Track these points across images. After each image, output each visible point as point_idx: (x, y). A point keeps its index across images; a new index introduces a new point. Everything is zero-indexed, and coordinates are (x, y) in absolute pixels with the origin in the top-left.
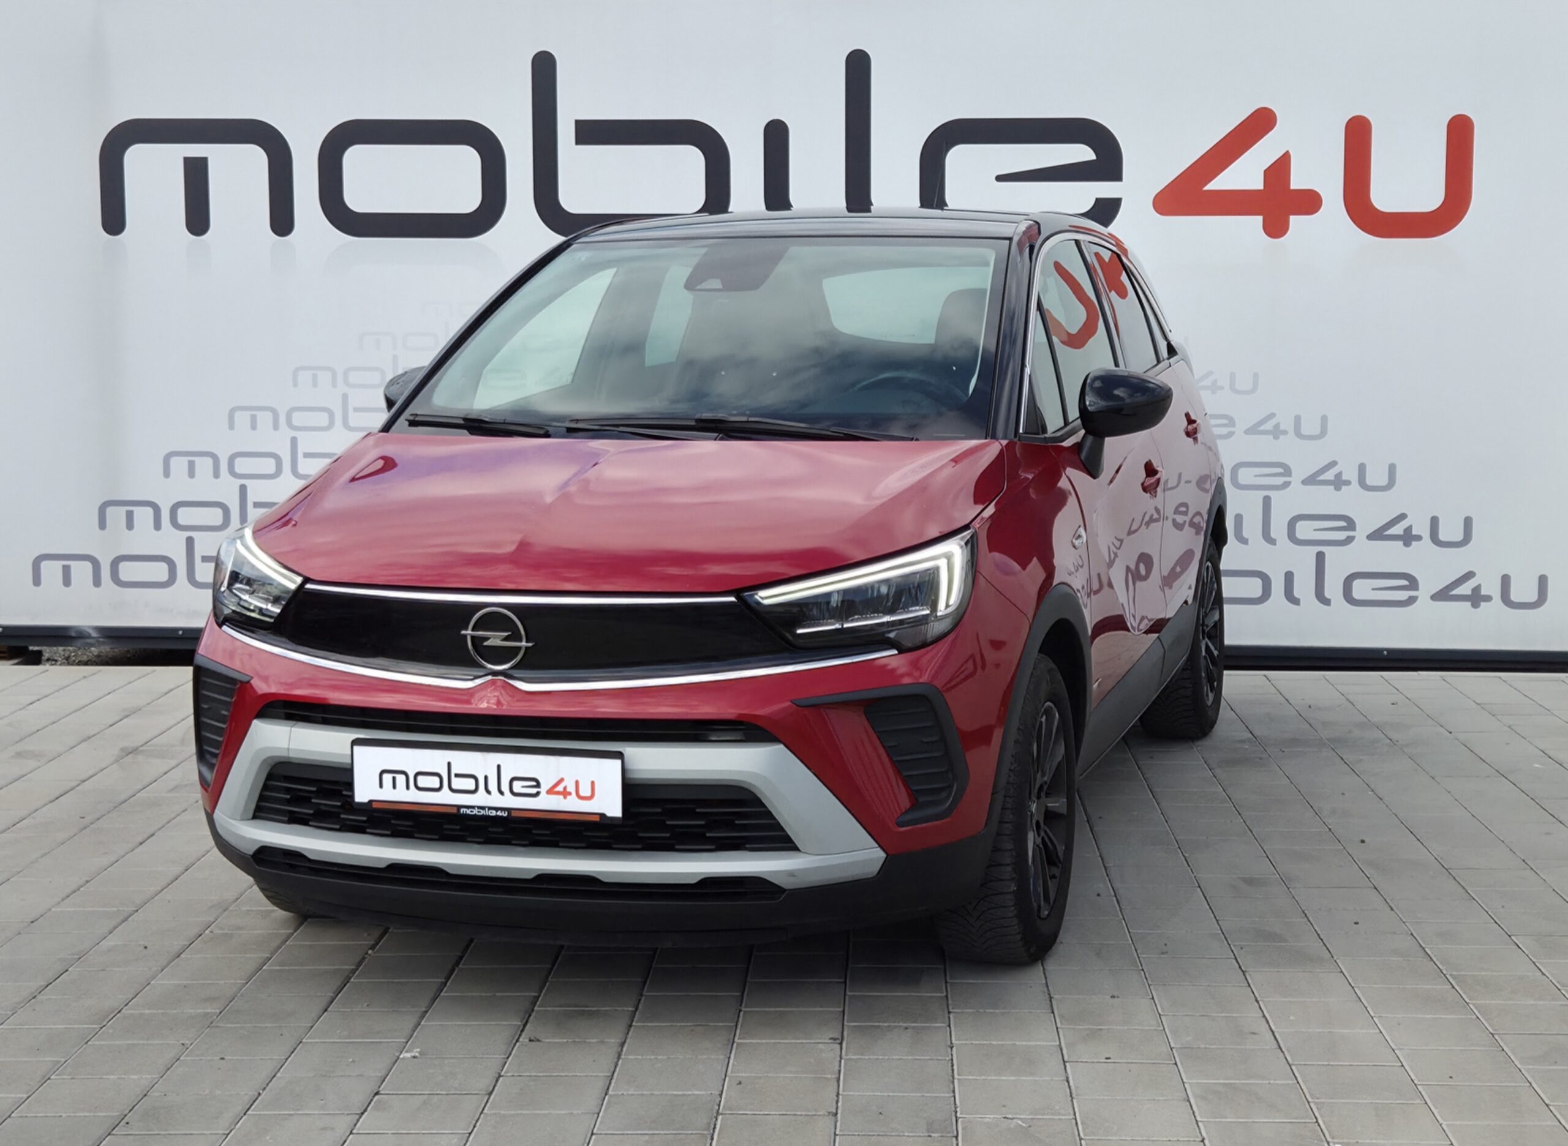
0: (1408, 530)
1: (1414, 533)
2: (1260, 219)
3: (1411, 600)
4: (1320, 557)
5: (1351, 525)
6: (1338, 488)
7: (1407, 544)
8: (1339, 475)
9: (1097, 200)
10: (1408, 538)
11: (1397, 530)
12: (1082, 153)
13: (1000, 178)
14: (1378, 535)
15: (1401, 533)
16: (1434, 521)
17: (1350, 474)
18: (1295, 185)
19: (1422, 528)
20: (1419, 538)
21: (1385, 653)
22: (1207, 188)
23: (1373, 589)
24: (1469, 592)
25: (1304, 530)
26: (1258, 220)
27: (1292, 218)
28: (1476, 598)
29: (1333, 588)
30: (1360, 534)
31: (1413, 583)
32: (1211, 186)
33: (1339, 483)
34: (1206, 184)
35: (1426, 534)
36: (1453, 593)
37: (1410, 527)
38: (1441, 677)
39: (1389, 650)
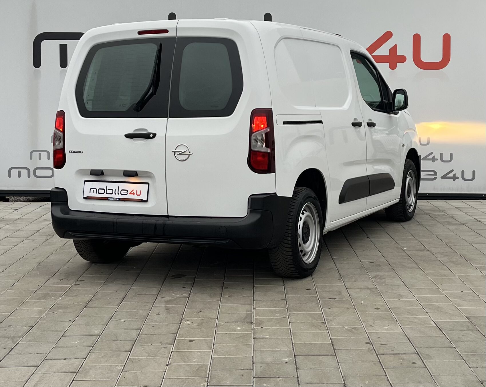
2: (388, 64)
3: (435, 178)
7: (433, 161)
11: (431, 157)
14: (425, 159)
16: (441, 155)
18: (399, 53)
20: (437, 159)
23: (424, 175)
24: (452, 176)
27: (398, 64)
28: (454, 178)
31: (436, 174)
32: (374, 54)
36: (447, 176)
37: (434, 156)
38: (444, 201)
39: (429, 194)
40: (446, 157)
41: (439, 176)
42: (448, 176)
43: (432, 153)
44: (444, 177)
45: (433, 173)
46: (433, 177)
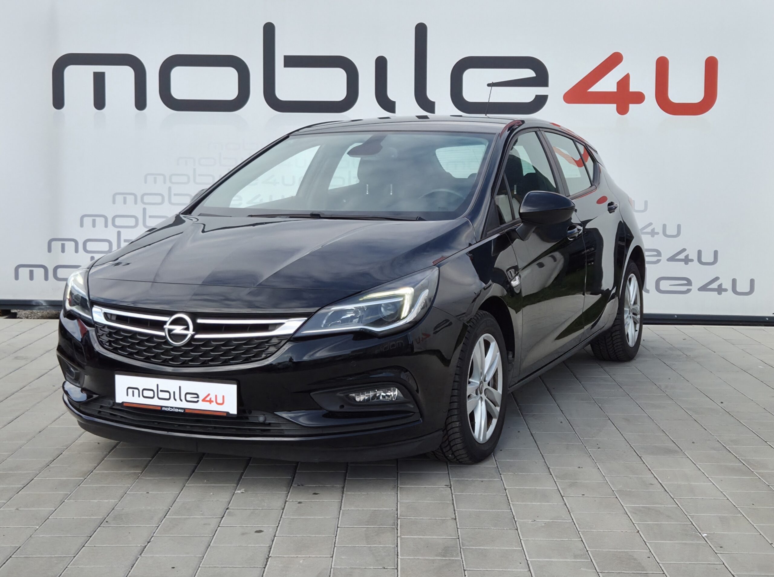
1: (690, 258)
3: (689, 291)
5: (659, 254)
6: (653, 236)
7: (686, 263)
8: (653, 230)
9: (536, 96)
10: (687, 260)
11: (682, 256)
13: (489, 85)
14: (672, 259)
15: (684, 258)
16: (700, 252)
17: (659, 229)
18: (632, 89)
19: (693, 256)
20: (692, 260)
21: (676, 316)
23: (670, 285)
24: (716, 287)
26: (614, 106)
27: (631, 106)
28: (720, 290)
30: (664, 258)
31: (689, 282)
32: (591, 90)
33: (654, 233)
34: (588, 89)
35: (695, 258)
36: (708, 287)
37: (688, 255)
38: (704, 328)
39: (678, 315)
40: (707, 257)
41: (695, 287)
42: (710, 287)
43: (684, 250)
44: (704, 288)
45: (685, 282)
46: (684, 288)
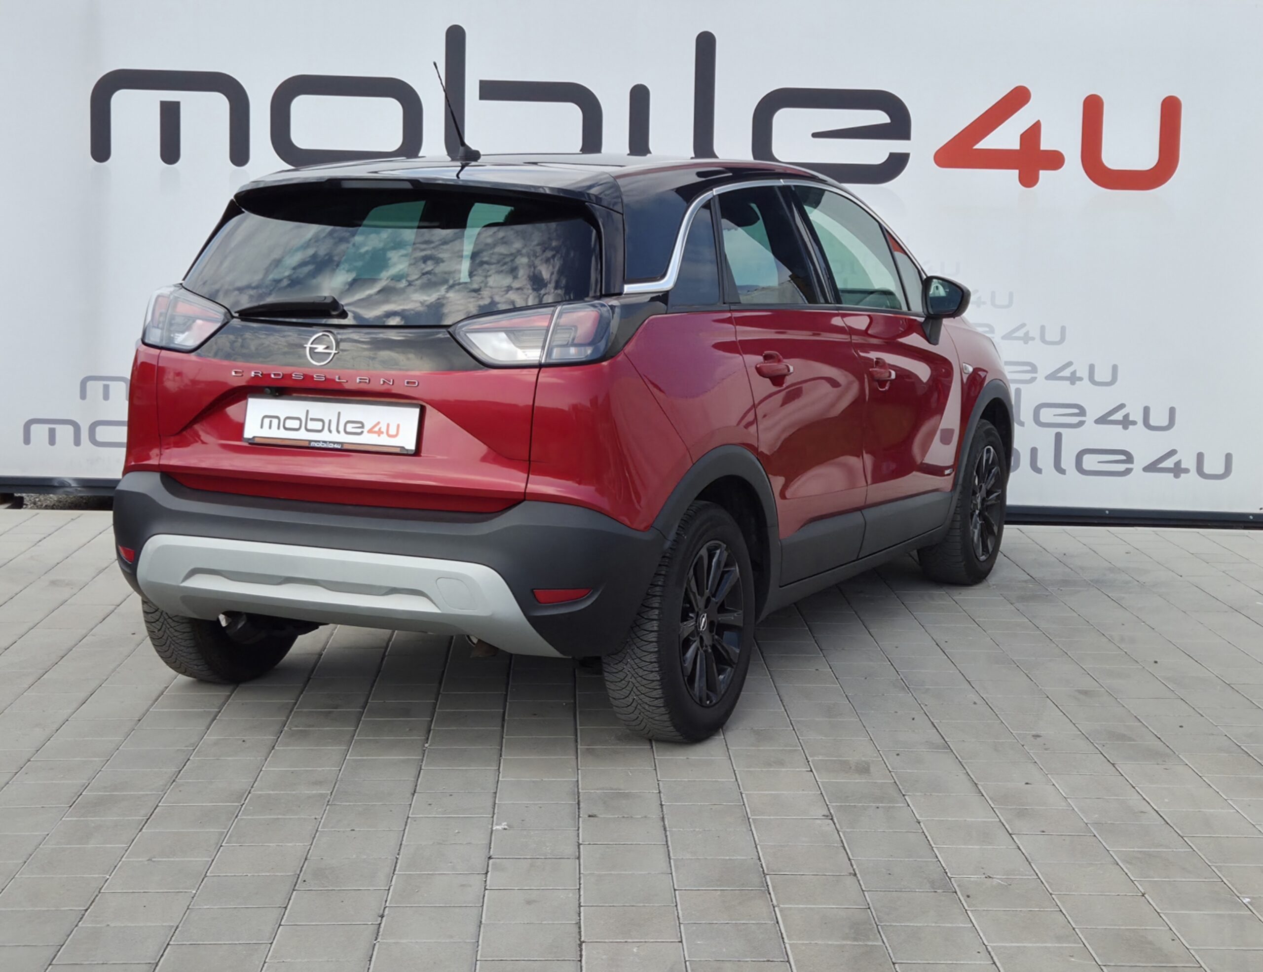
0: (1126, 416)
1: (1131, 418)
2: (1016, 172)
3: (1128, 471)
4: (1058, 437)
5: (1082, 412)
6: (1073, 383)
7: (1125, 428)
8: (1074, 373)
9: (891, 154)
10: (1126, 423)
11: (1118, 416)
12: (880, 117)
13: (815, 135)
14: (1102, 420)
15: (1121, 418)
16: (1146, 410)
17: (1083, 373)
18: (1045, 145)
19: (1137, 415)
20: (1134, 423)
21: (1107, 512)
22: (977, 147)
23: (1099, 462)
24: (1172, 466)
25: (1047, 415)
26: (1015, 173)
27: (1042, 172)
28: (1178, 470)
29: (1068, 461)
30: (1090, 418)
31: (1129, 458)
32: (978, 146)
33: (1073, 379)
34: (975, 145)
35: (1139, 419)
36: (1160, 466)
37: (1128, 414)
39: (1111, 511)
40: (1159, 418)
41: (1138, 465)
42: (1163, 465)
43: (1122, 406)
44: (1152, 467)
45: (1123, 457)
46: (1121, 467)
